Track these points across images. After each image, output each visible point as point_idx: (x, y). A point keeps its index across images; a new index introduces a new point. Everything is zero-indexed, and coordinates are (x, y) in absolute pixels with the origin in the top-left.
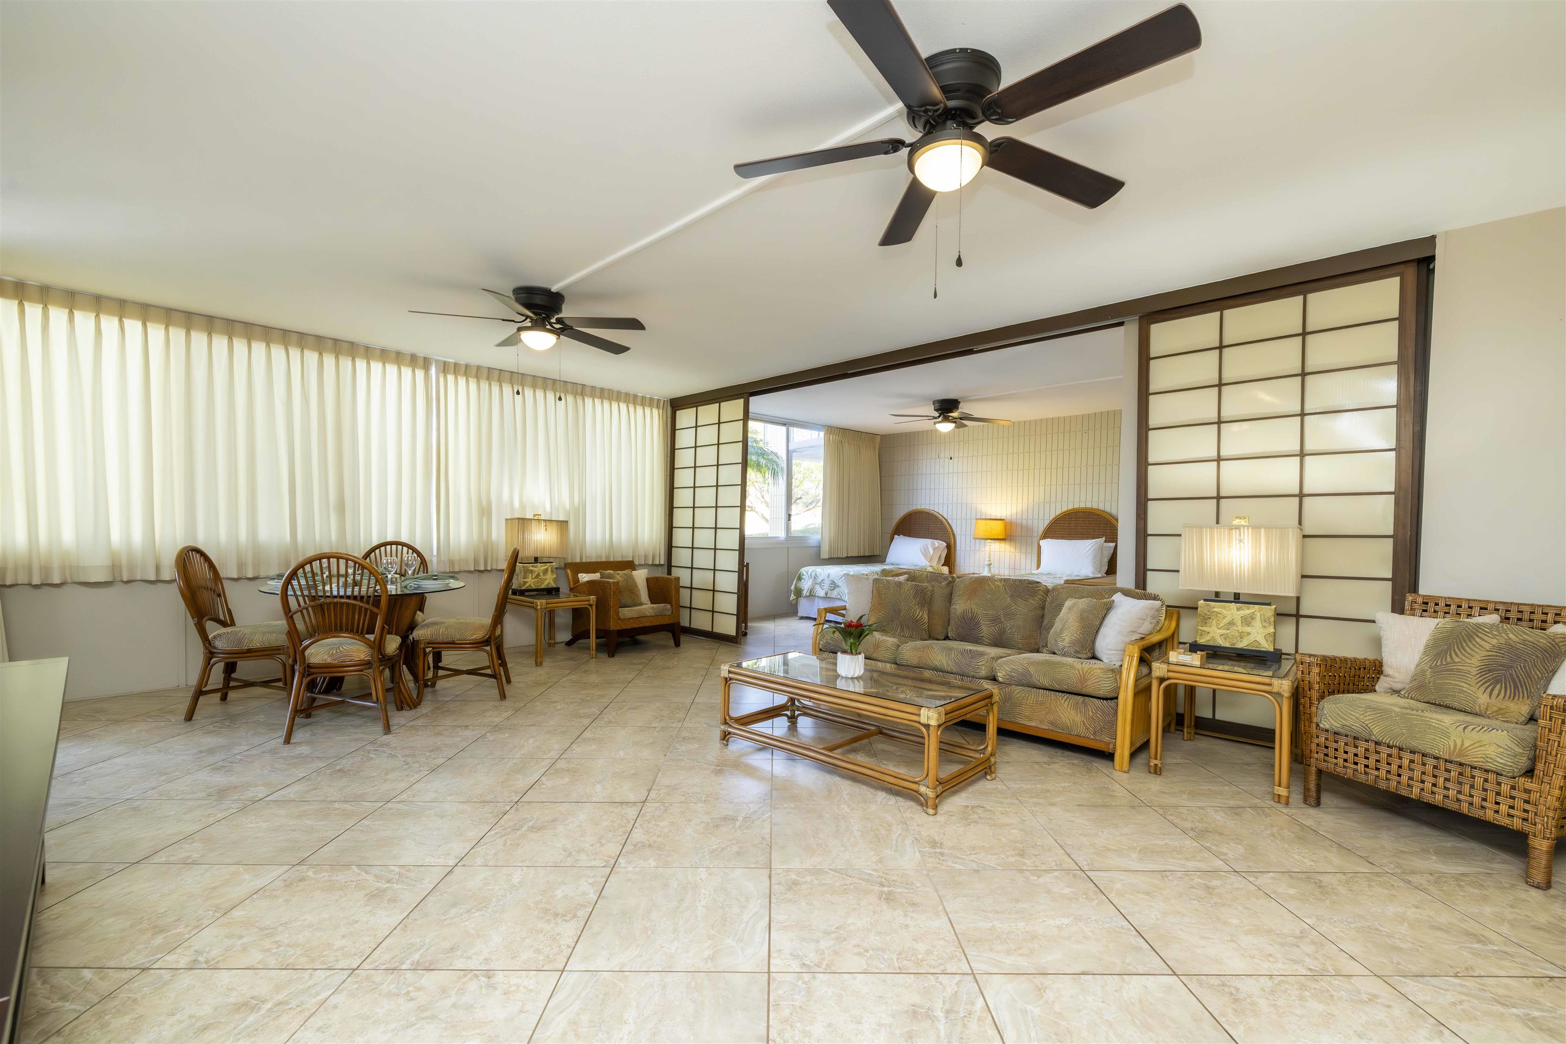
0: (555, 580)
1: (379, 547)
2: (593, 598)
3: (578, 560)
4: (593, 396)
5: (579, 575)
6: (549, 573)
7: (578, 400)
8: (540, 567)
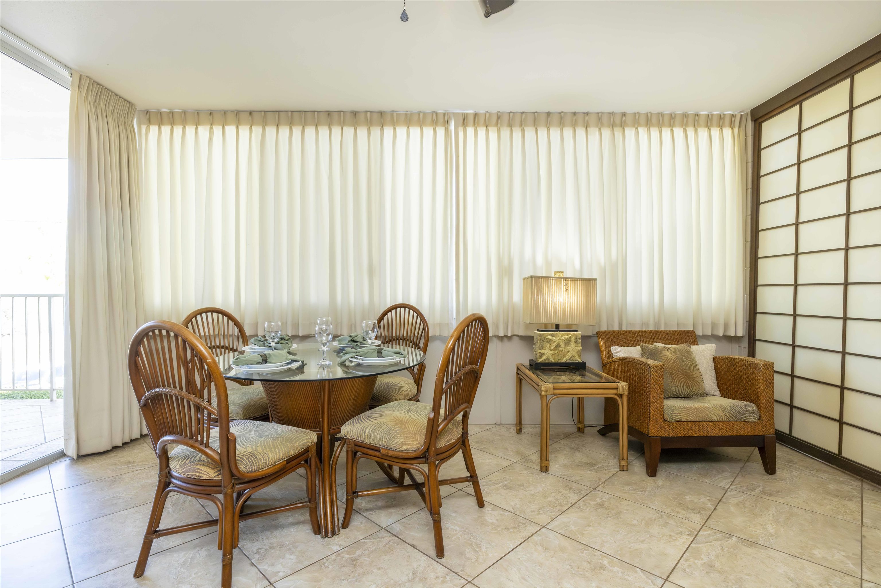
0: (579, 353)
1: (390, 310)
2: (623, 385)
3: (616, 328)
4: (636, 125)
5: (612, 348)
6: (573, 344)
7: (616, 133)
8: (560, 337)
